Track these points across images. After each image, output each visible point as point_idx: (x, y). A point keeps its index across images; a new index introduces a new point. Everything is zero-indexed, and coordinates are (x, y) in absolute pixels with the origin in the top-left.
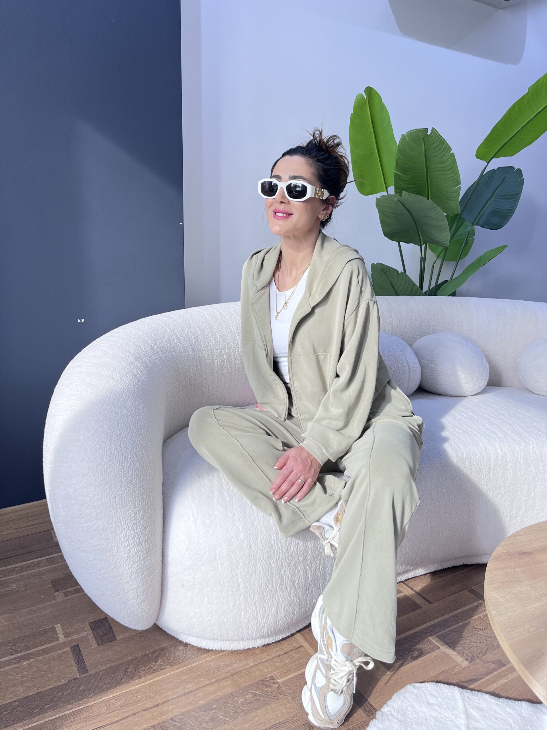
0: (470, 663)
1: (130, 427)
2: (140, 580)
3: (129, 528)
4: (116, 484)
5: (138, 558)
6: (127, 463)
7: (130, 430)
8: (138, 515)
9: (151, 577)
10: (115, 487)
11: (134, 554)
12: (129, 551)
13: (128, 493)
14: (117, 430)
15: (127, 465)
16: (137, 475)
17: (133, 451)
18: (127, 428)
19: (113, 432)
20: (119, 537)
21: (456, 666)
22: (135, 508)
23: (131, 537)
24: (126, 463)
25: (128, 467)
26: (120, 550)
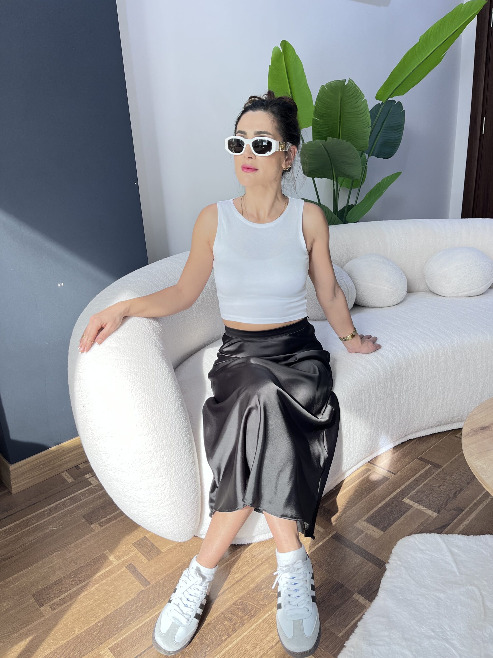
0: (438, 513)
12: (179, 482)
13: (172, 435)
14: (150, 384)
16: (175, 419)
17: (168, 400)
18: (157, 381)
20: (171, 473)
21: (429, 517)
22: (179, 446)
23: (180, 470)
26: (173, 483)
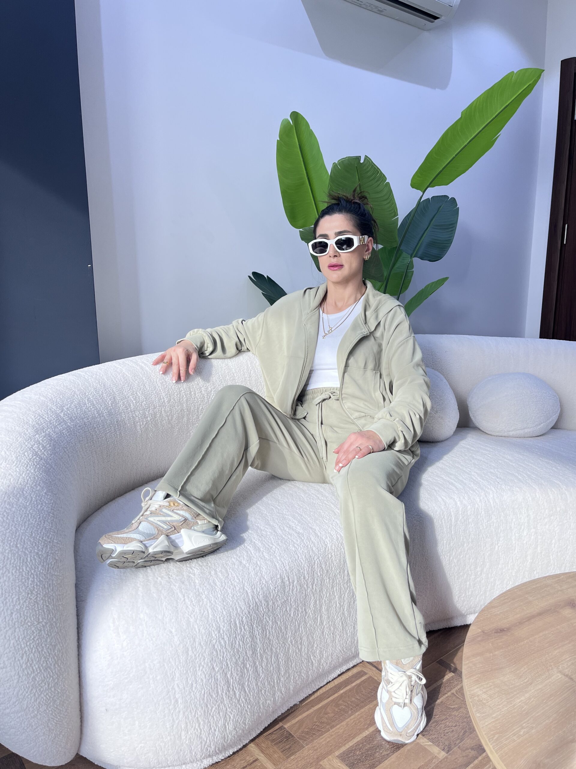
0: (447, 753)
1: (29, 520)
2: (51, 712)
3: (32, 650)
4: (13, 597)
5: (46, 686)
6: (26, 568)
7: (29, 524)
8: (43, 632)
9: (65, 705)
10: (11, 600)
11: (40, 682)
12: (34, 678)
13: (29, 607)
14: (12, 526)
15: (26, 570)
16: (40, 581)
17: (34, 551)
18: (25, 522)
19: (7, 530)
20: (20, 663)
21: (433, 758)
22: (39, 623)
23: (35, 661)
24: (24, 568)
25: (28, 573)
26: (22, 679)
